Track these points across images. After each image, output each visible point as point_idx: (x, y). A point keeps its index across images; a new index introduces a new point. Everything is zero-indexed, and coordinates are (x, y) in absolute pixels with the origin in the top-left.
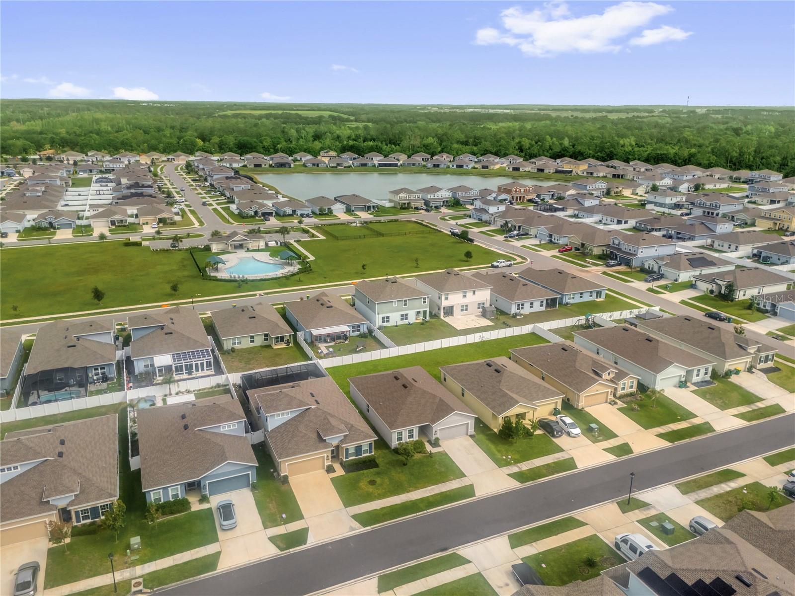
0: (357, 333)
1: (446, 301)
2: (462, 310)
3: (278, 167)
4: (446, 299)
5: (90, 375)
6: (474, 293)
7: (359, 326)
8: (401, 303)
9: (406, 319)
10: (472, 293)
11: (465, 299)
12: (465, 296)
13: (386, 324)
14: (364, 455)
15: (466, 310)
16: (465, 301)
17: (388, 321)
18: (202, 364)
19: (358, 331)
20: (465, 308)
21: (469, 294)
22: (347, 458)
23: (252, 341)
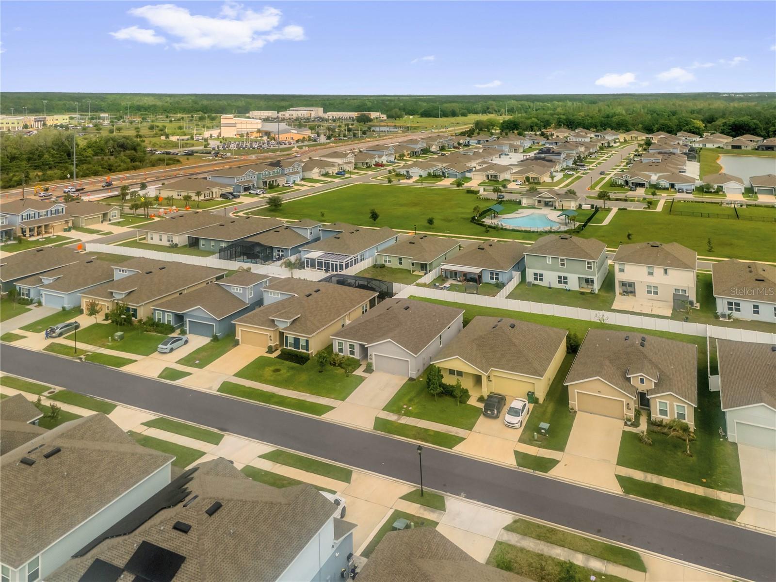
0: (494, 281)
1: (621, 274)
2: (649, 292)
4: (622, 270)
5: (274, 254)
6: (666, 272)
7: (497, 274)
8: (556, 260)
9: (566, 283)
10: (662, 271)
11: (651, 277)
12: (651, 274)
13: (538, 282)
14: (301, 350)
15: (656, 293)
16: (651, 280)
17: (541, 280)
18: (336, 265)
19: (497, 279)
20: (653, 291)
21: (658, 271)
22: (287, 346)
23: (400, 263)
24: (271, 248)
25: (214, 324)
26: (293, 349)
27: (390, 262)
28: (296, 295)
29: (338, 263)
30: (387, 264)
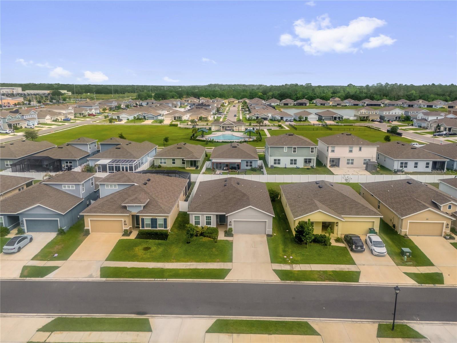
0: (249, 167)
1: (333, 153)
2: (348, 163)
3: (298, 105)
4: (333, 151)
5: (63, 166)
6: (360, 150)
7: (251, 162)
8: (290, 149)
9: (295, 164)
10: (358, 149)
11: (351, 154)
12: (351, 151)
13: (277, 165)
14: (158, 229)
15: (352, 163)
16: (350, 156)
17: (279, 163)
19: (251, 166)
20: (350, 162)
21: (356, 149)
22: (143, 227)
23: (174, 163)
24: (60, 161)
25: (58, 219)
26: (150, 229)
27: (165, 163)
28: (136, 184)
29: (128, 166)
30: (163, 165)
